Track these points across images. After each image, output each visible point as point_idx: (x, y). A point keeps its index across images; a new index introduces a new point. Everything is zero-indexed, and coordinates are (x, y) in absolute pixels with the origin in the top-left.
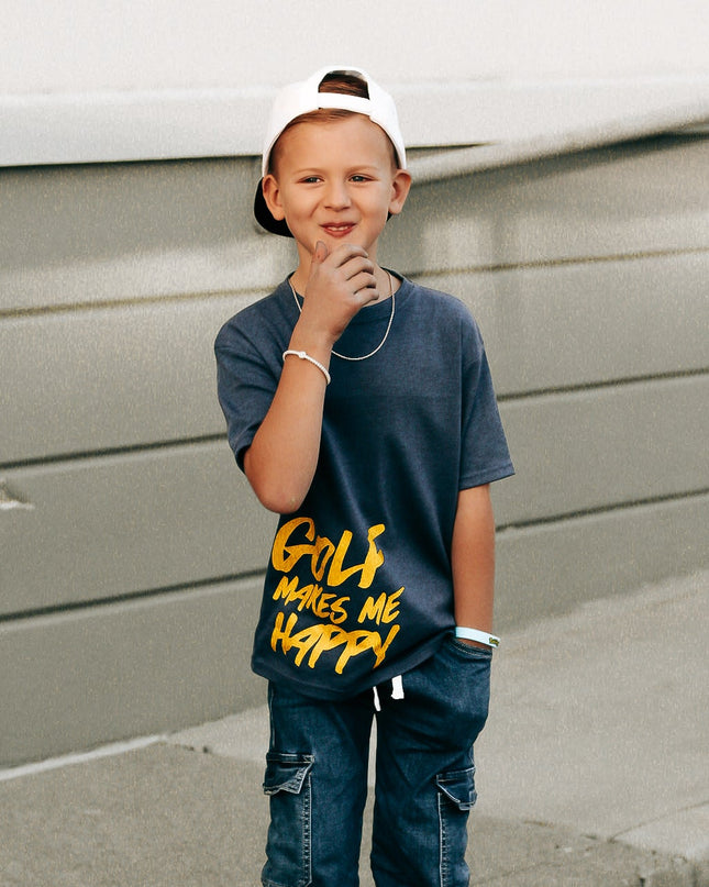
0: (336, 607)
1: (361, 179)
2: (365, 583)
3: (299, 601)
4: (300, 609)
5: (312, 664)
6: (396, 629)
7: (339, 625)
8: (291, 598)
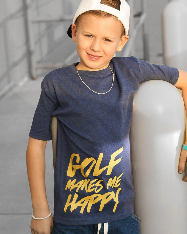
0: (98, 184)
1: (109, 40)
2: (109, 173)
3: (76, 188)
4: (77, 191)
5: (88, 211)
6: (119, 189)
7: (98, 193)
8: (73, 187)
